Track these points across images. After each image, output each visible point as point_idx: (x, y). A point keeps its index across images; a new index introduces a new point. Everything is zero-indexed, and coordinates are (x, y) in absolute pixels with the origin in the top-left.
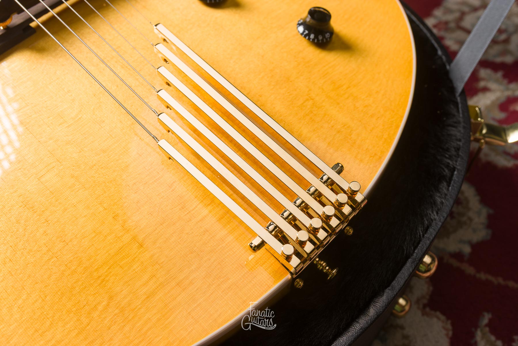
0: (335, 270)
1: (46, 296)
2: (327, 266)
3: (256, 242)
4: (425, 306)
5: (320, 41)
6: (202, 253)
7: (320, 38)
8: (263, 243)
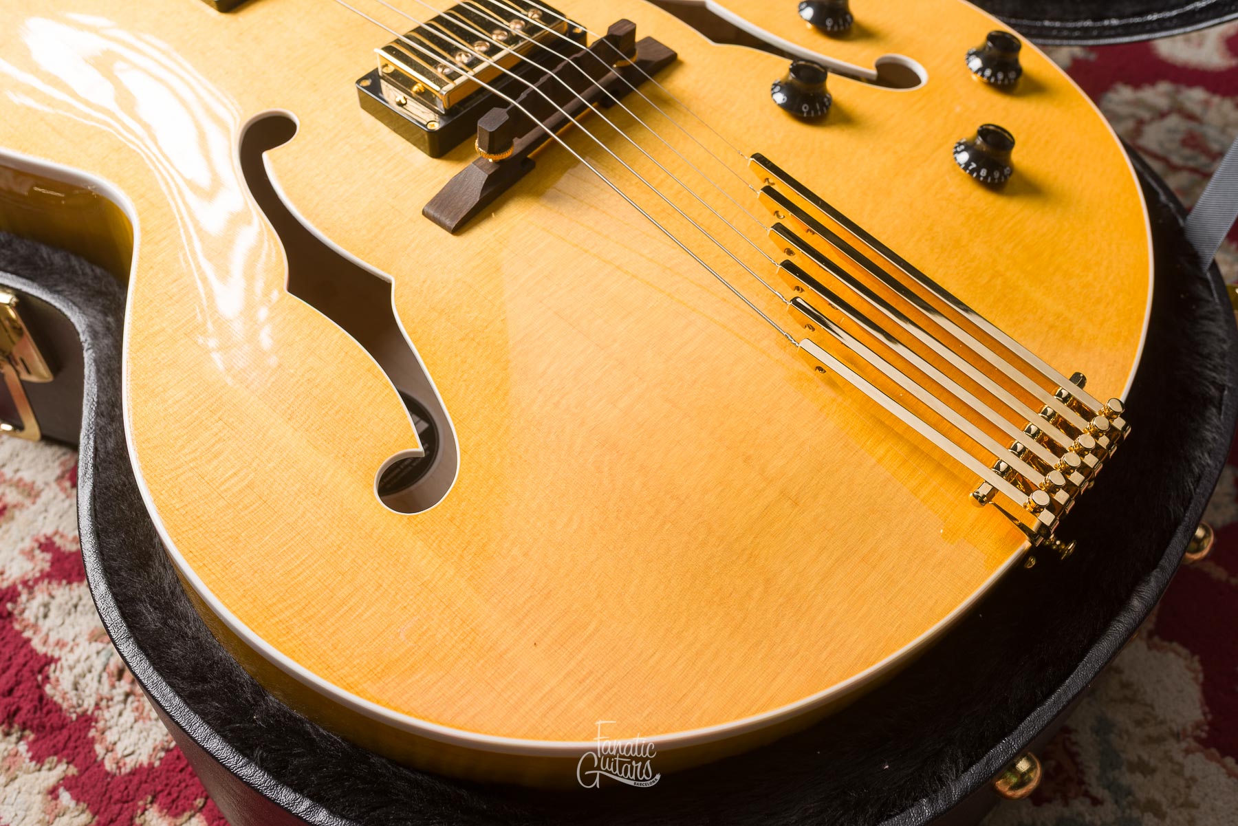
0: (1072, 545)
1: (669, 581)
2: (1058, 540)
3: (984, 490)
4: (1151, 635)
5: (996, 181)
6: (888, 514)
7: (997, 175)
8: (994, 491)
